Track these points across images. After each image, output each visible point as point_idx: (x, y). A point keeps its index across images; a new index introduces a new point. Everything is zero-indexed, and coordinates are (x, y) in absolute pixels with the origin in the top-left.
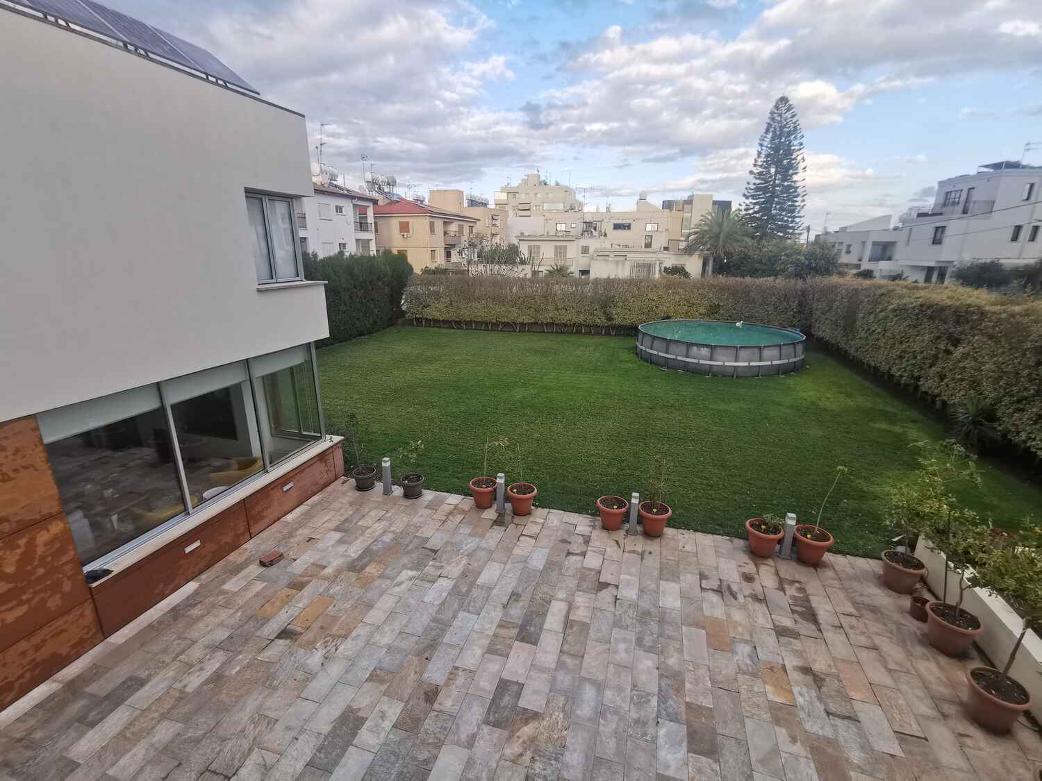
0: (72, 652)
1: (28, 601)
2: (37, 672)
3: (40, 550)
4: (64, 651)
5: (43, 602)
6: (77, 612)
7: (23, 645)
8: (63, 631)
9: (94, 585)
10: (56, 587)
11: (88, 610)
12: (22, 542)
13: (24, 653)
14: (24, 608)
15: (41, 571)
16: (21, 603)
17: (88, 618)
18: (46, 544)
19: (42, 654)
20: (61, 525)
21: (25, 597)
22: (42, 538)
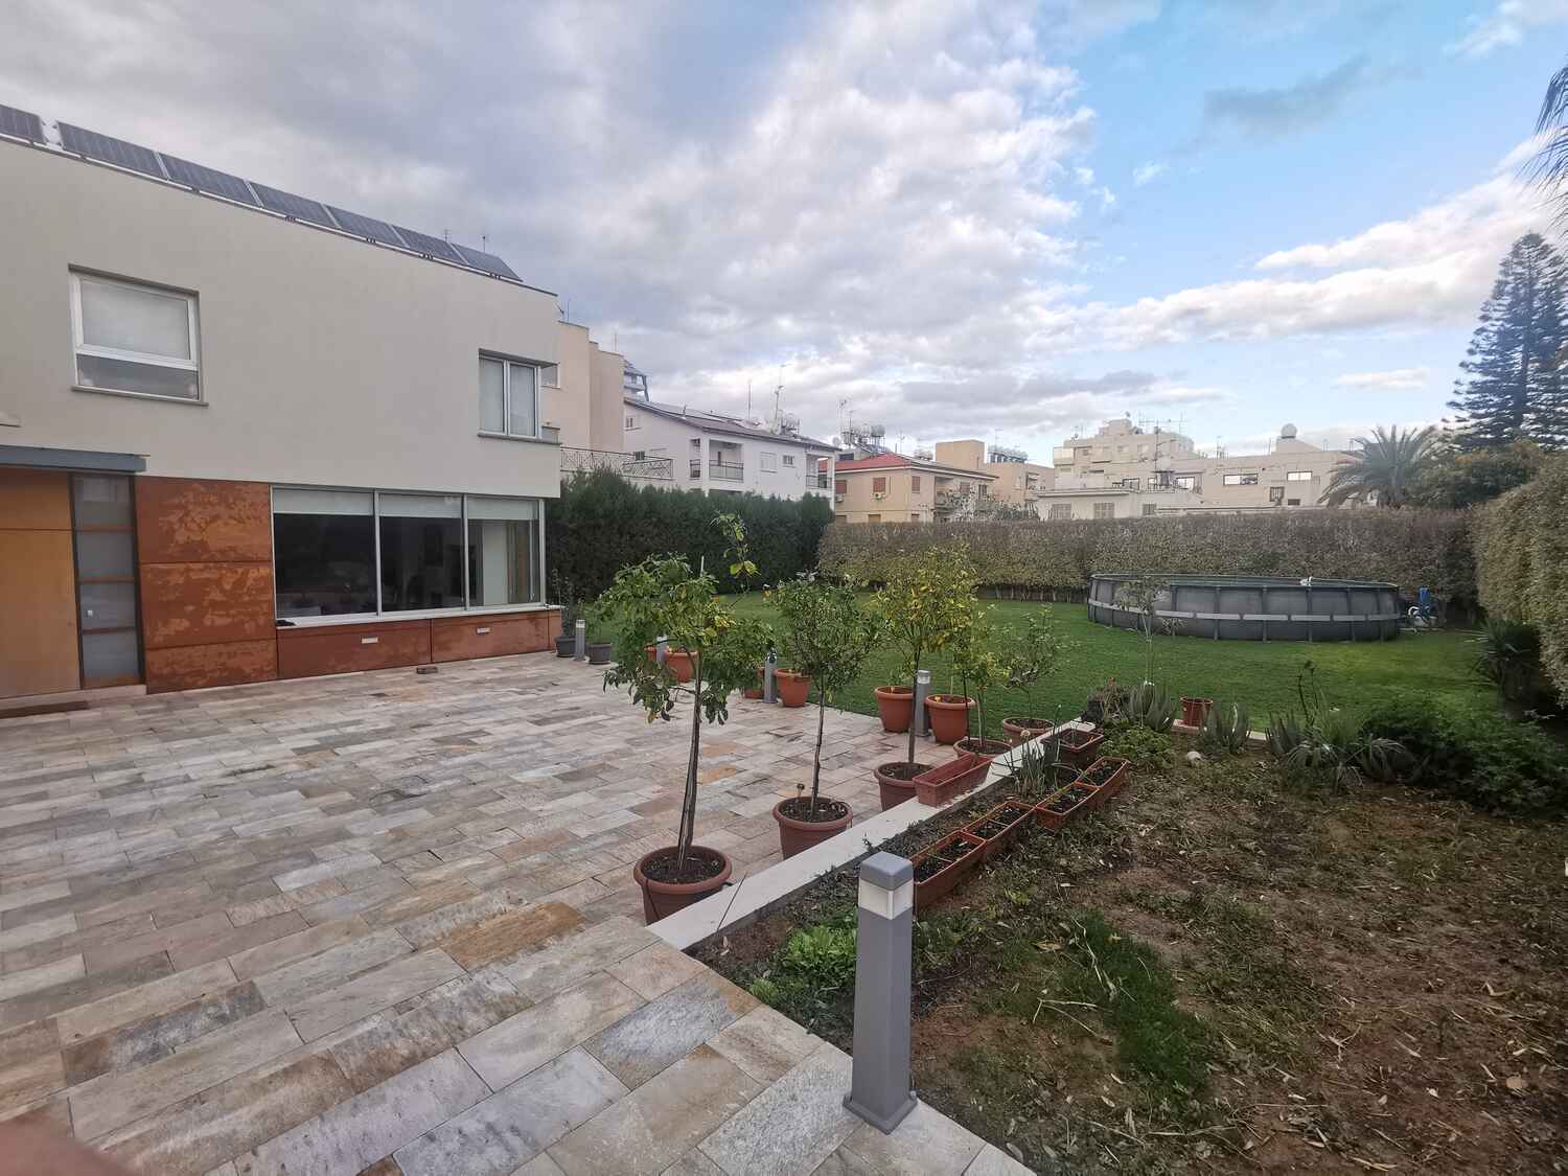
0: (253, 675)
1: (234, 616)
2: (225, 674)
3: (249, 583)
4: (248, 670)
5: (242, 623)
6: (264, 644)
7: (222, 648)
8: (250, 654)
9: (279, 628)
10: (253, 616)
11: (272, 647)
12: (240, 570)
13: (220, 654)
14: (230, 620)
15: (246, 598)
16: (228, 615)
17: (270, 654)
18: (255, 580)
19: (232, 663)
20: (268, 571)
21: (232, 612)
22: (253, 574)
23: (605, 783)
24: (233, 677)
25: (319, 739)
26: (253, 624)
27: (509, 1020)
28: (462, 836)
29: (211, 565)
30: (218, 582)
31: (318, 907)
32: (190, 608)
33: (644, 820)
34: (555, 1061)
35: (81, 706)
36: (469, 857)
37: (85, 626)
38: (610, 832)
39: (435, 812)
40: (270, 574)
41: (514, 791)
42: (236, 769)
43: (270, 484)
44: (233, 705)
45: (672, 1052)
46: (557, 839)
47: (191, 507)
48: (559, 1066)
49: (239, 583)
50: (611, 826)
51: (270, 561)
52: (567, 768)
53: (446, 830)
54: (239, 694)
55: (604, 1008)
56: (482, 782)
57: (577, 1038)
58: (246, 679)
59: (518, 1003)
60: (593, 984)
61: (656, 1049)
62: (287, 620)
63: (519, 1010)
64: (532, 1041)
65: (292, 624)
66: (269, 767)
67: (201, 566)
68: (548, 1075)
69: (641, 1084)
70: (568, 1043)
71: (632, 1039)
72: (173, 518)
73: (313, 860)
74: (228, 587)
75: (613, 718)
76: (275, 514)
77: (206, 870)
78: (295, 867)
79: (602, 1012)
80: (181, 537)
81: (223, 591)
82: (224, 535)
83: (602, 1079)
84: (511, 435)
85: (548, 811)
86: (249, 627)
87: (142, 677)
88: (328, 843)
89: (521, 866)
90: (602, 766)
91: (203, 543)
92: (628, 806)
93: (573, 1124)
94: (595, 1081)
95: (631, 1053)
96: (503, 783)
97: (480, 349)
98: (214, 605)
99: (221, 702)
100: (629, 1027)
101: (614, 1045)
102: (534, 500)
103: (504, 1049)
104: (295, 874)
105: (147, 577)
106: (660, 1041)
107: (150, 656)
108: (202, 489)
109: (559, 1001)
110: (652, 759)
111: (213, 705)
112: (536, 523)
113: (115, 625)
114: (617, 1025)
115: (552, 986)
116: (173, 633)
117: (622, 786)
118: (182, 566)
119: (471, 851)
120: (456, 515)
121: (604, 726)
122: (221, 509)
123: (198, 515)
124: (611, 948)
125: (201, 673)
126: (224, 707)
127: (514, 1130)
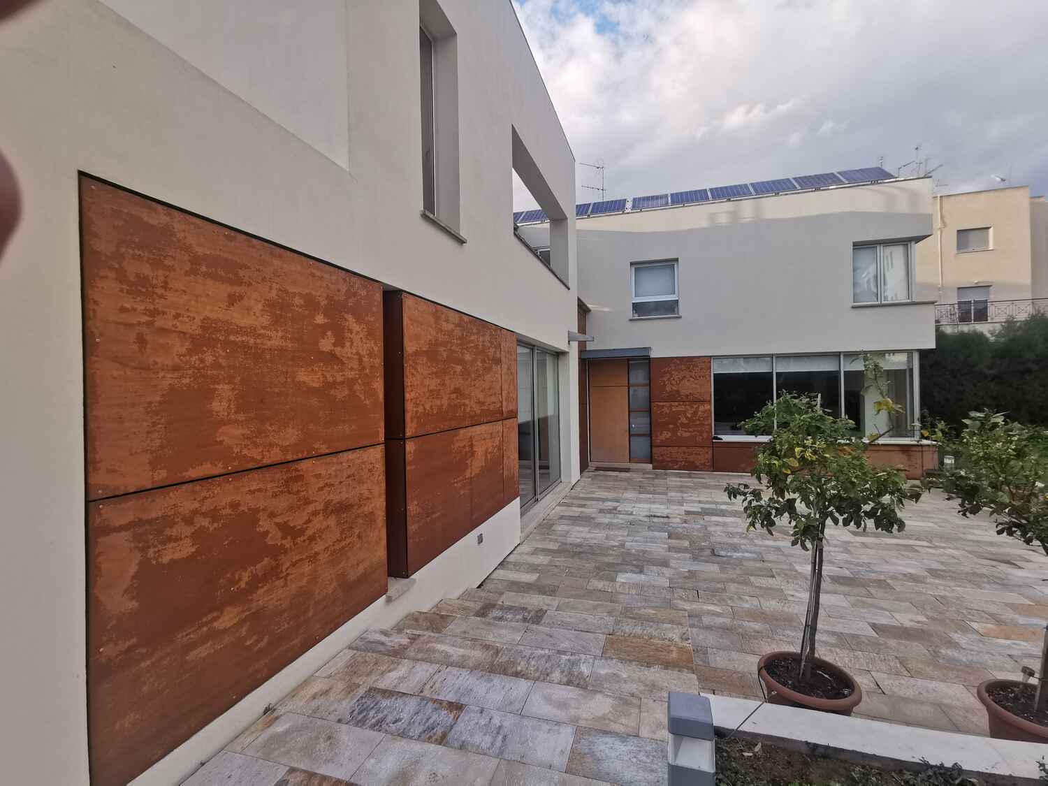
1: (692, 432)
2: (687, 464)
3: (699, 413)
4: (698, 463)
5: (696, 436)
6: (706, 450)
7: (686, 450)
8: (699, 454)
9: (714, 441)
10: (701, 433)
11: (710, 453)
12: (695, 406)
13: (685, 453)
14: (689, 434)
15: (698, 422)
16: (689, 432)
17: (709, 455)
18: (702, 412)
19: (691, 458)
20: (709, 407)
21: (691, 430)
22: (702, 408)
23: (870, 595)
24: (691, 467)
25: (702, 508)
26: (701, 437)
27: (569, 687)
28: (724, 590)
29: (681, 403)
30: (684, 413)
31: (622, 596)
32: (671, 426)
33: (877, 638)
34: (558, 723)
35: (627, 470)
36: (716, 604)
37: (632, 433)
38: (834, 633)
39: (722, 569)
40: (710, 410)
41: (786, 575)
42: (653, 514)
43: (711, 356)
44: (681, 481)
45: (612, 774)
46: (785, 619)
47: (673, 372)
48: (556, 728)
49: (695, 413)
50: (839, 629)
51: (710, 401)
52: (846, 573)
53: (718, 583)
54: (689, 476)
55: (612, 718)
56: (770, 562)
57: (580, 721)
58: (696, 468)
59: (582, 682)
60: (626, 702)
61: (605, 765)
62: (719, 436)
63: (578, 686)
64: (562, 705)
65: (721, 439)
66: (667, 517)
67: (676, 403)
68: (546, 727)
69: (574, 774)
70: (574, 720)
71: (603, 747)
72: (665, 379)
73: (641, 572)
74: (689, 415)
75: (935, 547)
76: (714, 374)
77: (599, 558)
78: (632, 571)
79: (609, 719)
80: (668, 389)
81: (687, 418)
82: (687, 387)
83: (562, 752)
84: (883, 302)
85: (798, 598)
86: (699, 439)
87: (651, 460)
88: (654, 565)
89: (740, 626)
90: (881, 584)
91: (678, 392)
92: (871, 621)
93: (524, 760)
94: (558, 750)
95: (592, 754)
96: (785, 567)
97: (853, 243)
98: (683, 425)
99: (678, 479)
100: (608, 739)
101: (590, 741)
102: (910, 352)
103: (548, 700)
104: (629, 575)
105: (654, 409)
106: (613, 762)
107: (655, 450)
108: (678, 362)
109: (599, 696)
110: (942, 593)
111: (673, 479)
112: (911, 370)
113: (642, 433)
114: (606, 733)
115: (605, 686)
116: (664, 439)
117: (883, 604)
118: (668, 404)
119: (722, 601)
120: (836, 369)
121: (917, 551)
122: (687, 373)
123: (676, 376)
124: (662, 689)
125: (676, 462)
126: (676, 481)
127: (505, 737)
